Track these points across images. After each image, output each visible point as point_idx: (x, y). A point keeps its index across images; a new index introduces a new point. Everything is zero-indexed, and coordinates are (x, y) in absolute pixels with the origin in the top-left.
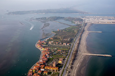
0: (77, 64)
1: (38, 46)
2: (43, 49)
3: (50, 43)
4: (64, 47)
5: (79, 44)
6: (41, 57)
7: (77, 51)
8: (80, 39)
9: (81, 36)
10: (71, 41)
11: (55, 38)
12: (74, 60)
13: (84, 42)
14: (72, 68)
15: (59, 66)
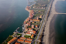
0: (50, 18)
1: (27, 9)
2: (30, 11)
4: (42, 9)
5: (51, 8)
7: (50, 12)
8: (52, 5)
9: (52, 3)
10: (46, 6)
11: (36, 5)
12: (48, 16)
13: (54, 7)
14: (47, 20)
15: (40, 19)
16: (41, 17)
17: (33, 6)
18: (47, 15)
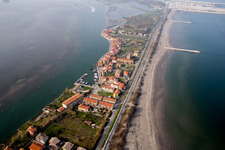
0: (157, 59)
1: (105, 36)
2: (112, 39)
3: (120, 32)
4: (139, 38)
5: (160, 35)
6: (111, 48)
7: (157, 44)
8: (161, 30)
9: (162, 26)
10: (149, 31)
11: (127, 27)
12: (153, 53)
13: (165, 34)
14: (150, 62)
15: (135, 59)
16: (135, 55)
17: (119, 29)
18: (150, 51)
